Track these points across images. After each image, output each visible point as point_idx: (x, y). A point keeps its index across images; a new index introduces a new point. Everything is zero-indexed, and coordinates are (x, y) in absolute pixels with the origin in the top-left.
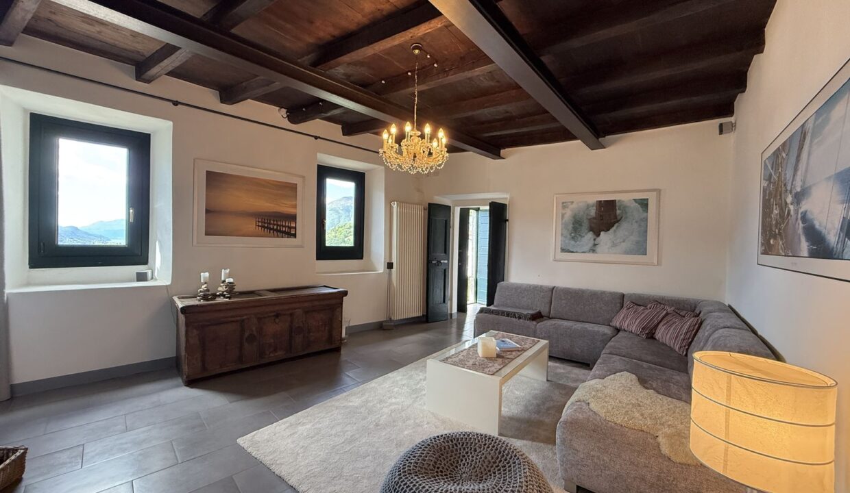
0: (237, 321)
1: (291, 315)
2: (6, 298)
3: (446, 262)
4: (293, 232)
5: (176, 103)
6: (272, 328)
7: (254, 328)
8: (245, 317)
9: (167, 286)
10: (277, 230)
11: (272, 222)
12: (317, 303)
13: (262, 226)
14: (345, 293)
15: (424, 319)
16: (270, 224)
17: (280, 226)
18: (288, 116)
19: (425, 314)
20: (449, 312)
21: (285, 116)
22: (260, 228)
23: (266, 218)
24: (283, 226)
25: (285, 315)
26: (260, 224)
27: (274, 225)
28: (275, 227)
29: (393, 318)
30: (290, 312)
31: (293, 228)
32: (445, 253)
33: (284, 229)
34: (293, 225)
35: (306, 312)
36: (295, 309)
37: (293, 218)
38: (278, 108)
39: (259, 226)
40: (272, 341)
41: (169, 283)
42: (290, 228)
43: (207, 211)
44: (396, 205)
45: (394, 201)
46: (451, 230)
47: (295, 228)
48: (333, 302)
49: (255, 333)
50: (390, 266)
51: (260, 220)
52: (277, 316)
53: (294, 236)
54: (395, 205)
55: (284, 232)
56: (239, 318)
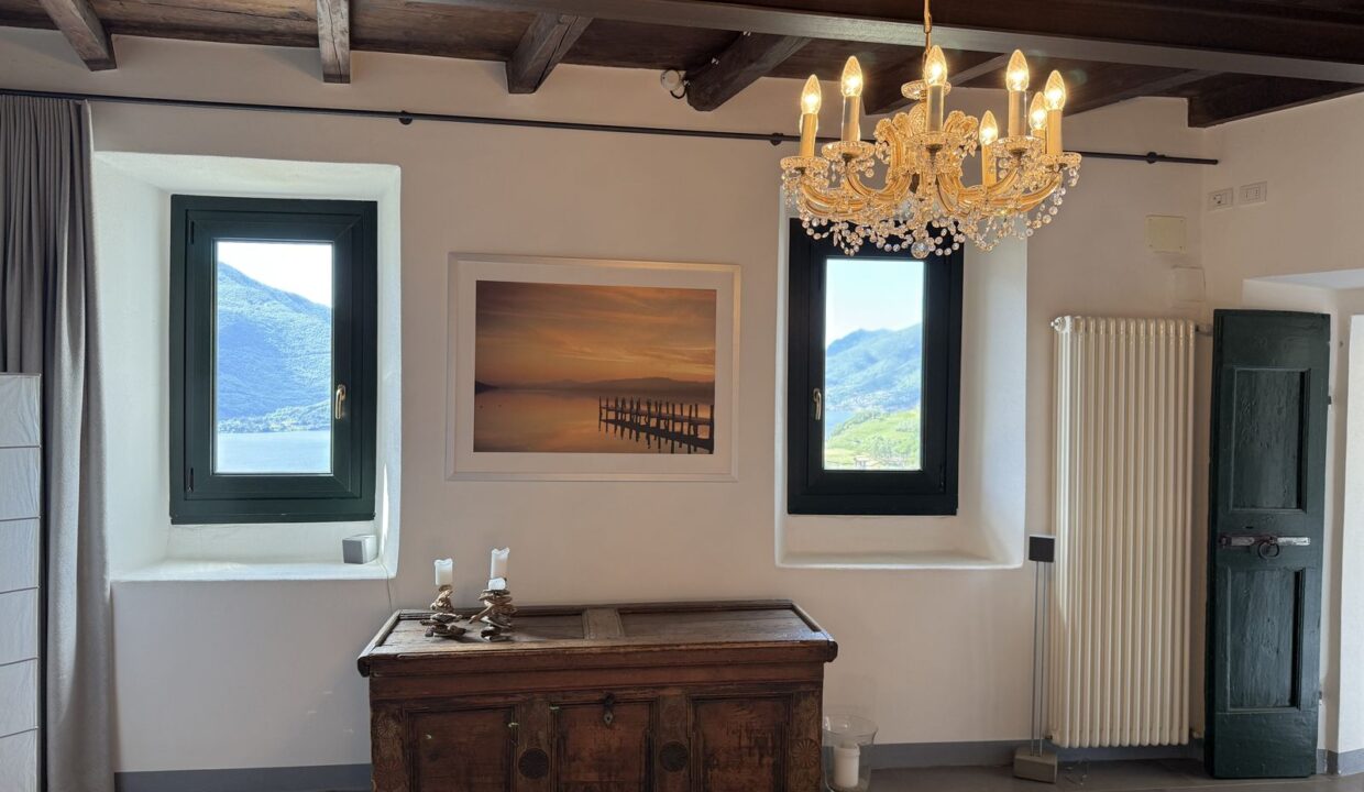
0: (494, 708)
1: (652, 703)
2: (108, 593)
3: (1305, 541)
4: (703, 434)
5: (406, 117)
6: (594, 738)
7: (542, 735)
8: (520, 698)
9: (388, 581)
10: (657, 432)
11: (644, 408)
12: (729, 674)
13: (616, 422)
14: (829, 651)
15: (1199, 755)
16: (638, 414)
17: (666, 419)
18: (687, 89)
19: (1200, 734)
20: (1321, 745)
21: (680, 91)
22: (611, 427)
23: (628, 398)
24: (675, 419)
25: (630, 702)
26: (612, 416)
27: (650, 415)
28: (653, 422)
29: (1056, 739)
30: (649, 694)
31: (703, 422)
32: (1301, 503)
33: (678, 428)
34: (704, 414)
35: (696, 701)
36: (663, 687)
37: (704, 393)
38: (659, 72)
39: (607, 421)
40: (593, 776)
41: (392, 574)
42: (694, 423)
43: (480, 388)
44: (1068, 329)
45: (1063, 315)
46: (1331, 410)
47: (711, 423)
48: (792, 673)
49: (545, 748)
50: (1041, 550)
51: (612, 404)
52: (609, 702)
53: (708, 446)
54: (1065, 328)
55: (679, 437)
56: (500, 700)
